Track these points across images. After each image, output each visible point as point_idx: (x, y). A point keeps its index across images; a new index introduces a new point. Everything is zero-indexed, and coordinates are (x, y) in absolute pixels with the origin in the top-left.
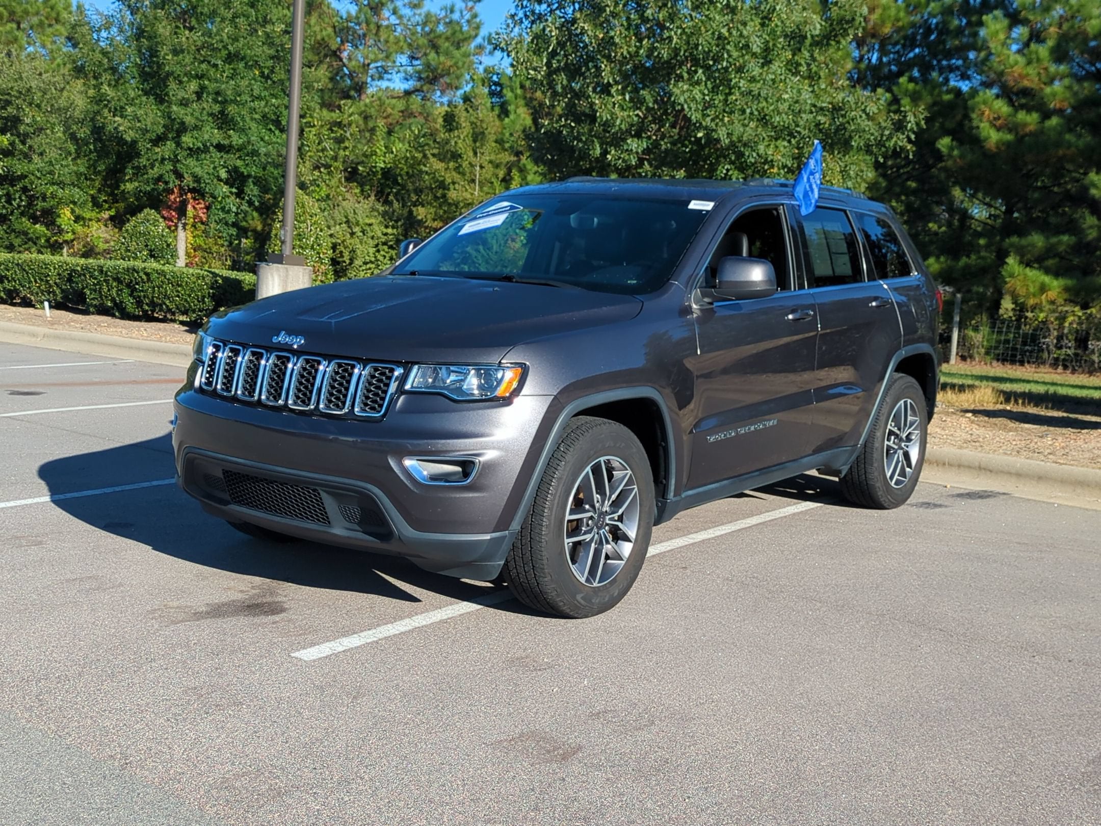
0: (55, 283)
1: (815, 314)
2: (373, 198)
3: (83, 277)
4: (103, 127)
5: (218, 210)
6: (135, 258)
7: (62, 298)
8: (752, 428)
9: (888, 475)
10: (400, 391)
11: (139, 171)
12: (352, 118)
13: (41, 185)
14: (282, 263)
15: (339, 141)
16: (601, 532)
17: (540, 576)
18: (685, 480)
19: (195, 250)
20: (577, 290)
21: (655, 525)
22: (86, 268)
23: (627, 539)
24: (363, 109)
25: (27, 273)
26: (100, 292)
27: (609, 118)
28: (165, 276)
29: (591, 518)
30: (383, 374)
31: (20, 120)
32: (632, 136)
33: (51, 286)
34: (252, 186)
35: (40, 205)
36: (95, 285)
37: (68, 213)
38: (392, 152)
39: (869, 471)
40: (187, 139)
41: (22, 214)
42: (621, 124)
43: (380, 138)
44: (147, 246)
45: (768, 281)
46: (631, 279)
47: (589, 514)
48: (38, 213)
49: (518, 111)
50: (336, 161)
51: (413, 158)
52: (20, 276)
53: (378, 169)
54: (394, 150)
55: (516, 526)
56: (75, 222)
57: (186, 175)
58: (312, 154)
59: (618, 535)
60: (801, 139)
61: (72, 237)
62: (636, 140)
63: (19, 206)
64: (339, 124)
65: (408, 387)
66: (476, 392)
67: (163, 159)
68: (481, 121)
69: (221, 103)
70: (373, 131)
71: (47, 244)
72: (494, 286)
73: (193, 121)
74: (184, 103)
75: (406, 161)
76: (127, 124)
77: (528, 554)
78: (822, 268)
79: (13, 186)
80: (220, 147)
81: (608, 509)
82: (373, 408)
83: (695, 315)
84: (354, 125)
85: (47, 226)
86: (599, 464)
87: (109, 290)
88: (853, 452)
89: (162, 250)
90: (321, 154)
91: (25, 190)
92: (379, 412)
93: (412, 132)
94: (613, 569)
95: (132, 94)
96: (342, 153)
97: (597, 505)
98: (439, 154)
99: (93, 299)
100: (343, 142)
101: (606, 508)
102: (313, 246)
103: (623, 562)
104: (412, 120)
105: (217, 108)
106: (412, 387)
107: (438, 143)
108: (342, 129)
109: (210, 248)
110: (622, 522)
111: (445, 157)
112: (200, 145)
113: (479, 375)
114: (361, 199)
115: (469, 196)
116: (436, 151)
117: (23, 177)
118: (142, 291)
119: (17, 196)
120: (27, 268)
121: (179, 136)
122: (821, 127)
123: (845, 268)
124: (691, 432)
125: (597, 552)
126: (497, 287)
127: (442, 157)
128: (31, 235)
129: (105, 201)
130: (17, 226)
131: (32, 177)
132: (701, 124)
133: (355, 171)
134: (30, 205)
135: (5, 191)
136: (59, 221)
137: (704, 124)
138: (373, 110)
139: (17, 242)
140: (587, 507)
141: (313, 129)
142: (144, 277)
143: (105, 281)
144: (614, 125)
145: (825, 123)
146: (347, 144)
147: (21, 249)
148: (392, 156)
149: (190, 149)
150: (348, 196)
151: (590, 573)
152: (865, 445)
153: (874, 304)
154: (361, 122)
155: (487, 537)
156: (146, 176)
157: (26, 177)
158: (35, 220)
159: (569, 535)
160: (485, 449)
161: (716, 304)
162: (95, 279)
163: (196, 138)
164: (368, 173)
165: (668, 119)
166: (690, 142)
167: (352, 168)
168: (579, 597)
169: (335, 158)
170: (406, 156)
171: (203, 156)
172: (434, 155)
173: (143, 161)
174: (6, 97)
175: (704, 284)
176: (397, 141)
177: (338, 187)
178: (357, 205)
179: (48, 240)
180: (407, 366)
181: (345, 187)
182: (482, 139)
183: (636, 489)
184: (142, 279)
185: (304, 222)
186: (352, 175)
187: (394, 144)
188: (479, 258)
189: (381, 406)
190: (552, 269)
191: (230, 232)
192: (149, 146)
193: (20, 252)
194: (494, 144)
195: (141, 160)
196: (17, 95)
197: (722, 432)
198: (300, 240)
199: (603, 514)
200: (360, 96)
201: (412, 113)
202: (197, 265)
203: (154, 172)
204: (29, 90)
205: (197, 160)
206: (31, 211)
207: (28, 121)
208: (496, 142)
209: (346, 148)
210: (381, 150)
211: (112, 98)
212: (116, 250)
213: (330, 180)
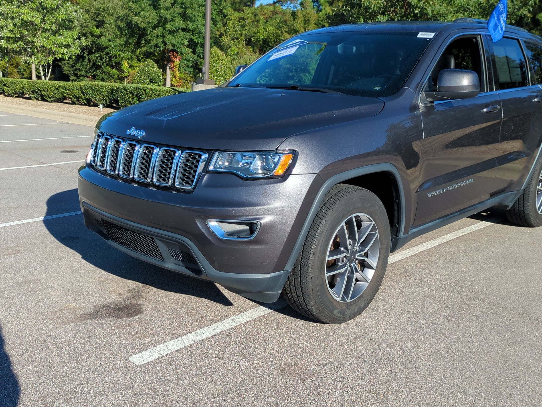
0: (106, 95)
1: (501, 107)
2: (258, 53)
3: (117, 92)
4: (131, 22)
5: (184, 60)
6: (144, 83)
7: (109, 102)
8: (457, 186)
9: (538, 207)
10: (206, 170)
11: (147, 42)
12: (249, 15)
13: (114, 51)
14: (203, 84)
15: (243, 26)
16: (352, 265)
17: (307, 300)
18: (411, 223)
19: (180, 80)
20: (338, 95)
21: (390, 253)
22: (118, 88)
23: (371, 267)
24: (254, 11)
25: (94, 91)
26: (125, 100)
27: (368, 4)
28: (152, 91)
29: (345, 257)
30: (194, 158)
31: (105, 22)
32: (380, 14)
33: (104, 97)
34: (199, 48)
35: (114, 60)
36: (122, 96)
37: (126, 64)
38: (267, 31)
39: (526, 205)
40: (168, 26)
41: (107, 65)
42: (374, 7)
43: (261, 25)
44: (149, 77)
45: (474, 86)
46: (377, 86)
47: (344, 255)
48: (114, 64)
49: (326, 9)
50: (241, 36)
51: (277, 33)
52: (91, 92)
53: (261, 39)
54: (268, 30)
55: (289, 267)
56: (130, 67)
57: (168, 44)
58: (231, 33)
59: (364, 265)
60: (470, 12)
61: (128, 75)
62: (382, 16)
63: (106, 61)
64: (243, 19)
65: (211, 168)
66: (260, 171)
67: (158, 36)
68: (308, 14)
69: (184, 8)
70: (258, 21)
71: (118, 78)
72: (282, 93)
73: (171, 17)
74: (167, 9)
75: (273, 35)
76: (141, 20)
77: (299, 285)
78: (504, 78)
79: (102, 52)
80: (184, 30)
81: (357, 249)
82: (187, 183)
83: (421, 111)
84: (249, 19)
85: (118, 70)
86: (351, 220)
87: (128, 99)
88: (517, 194)
89: (155, 79)
90: (235, 33)
91: (107, 53)
92: (192, 185)
93: (276, 21)
94: (360, 288)
95: (143, 5)
96: (244, 32)
97: (349, 247)
98: (288, 31)
99: (122, 103)
100: (245, 27)
101: (357, 248)
102: (223, 75)
103: (368, 283)
104: (277, 15)
105: (181, 10)
106: (214, 168)
107: (288, 26)
108: (244, 21)
109: (187, 78)
110: (367, 257)
111: (291, 32)
112: (174, 28)
113: (262, 159)
114: (253, 54)
115: (302, 52)
116: (286, 30)
117: (107, 48)
118: (143, 99)
119: (105, 56)
120: (94, 89)
121: (164, 25)
122: (481, 5)
123: (518, 78)
124: (417, 191)
125: (349, 280)
126: (283, 93)
127: (289, 32)
128: (111, 74)
129: (142, 58)
130: (105, 70)
131: (111, 48)
132: (417, 5)
133: (250, 40)
134: (110, 60)
135: (99, 55)
136: (122, 67)
137: (419, 5)
138: (258, 11)
139: (105, 77)
140: (342, 249)
141: (230, 21)
142: (144, 92)
143: (127, 94)
144: (370, 8)
145: (484, 3)
146: (246, 28)
147: (107, 80)
148: (266, 33)
149: (170, 31)
150: (247, 52)
151: (344, 293)
152: (524, 190)
153: (536, 100)
154: (253, 17)
155: (268, 276)
156: (150, 44)
157: (108, 48)
158: (113, 67)
159: (328, 271)
160: (265, 214)
161: (436, 103)
162: (122, 93)
163: (172, 25)
164: (256, 41)
165: (399, 4)
166: (411, 16)
167: (248, 39)
168: (335, 312)
169: (241, 35)
170: (273, 32)
171: (176, 34)
172: (286, 32)
173: (149, 37)
174: (98, 11)
175: (428, 89)
176: (269, 26)
177: (242, 48)
178: (251, 56)
179: (118, 76)
180: (211, 152)
181: (246, 48)
182: (308, 23)
183: (378, 234)
184: (143, 93)
185: (218, 64)
186: (249, 42)
187: (268, 27)
188: (307, 80)
189: (192, 181)
190: (329, 82)
191: (190, 70)
192: (151, 30)
193: (107, 82)
194: (314, 25)
195: (148, 37)
196: (103, 10)
197: (437, 190)
198: (216, 72)
199: (354, 253)
200: (253, 4)
201: (276, 12)
202: (181, 86)
203: (153, 43)
204: (108, 8)
205: (173, 36)
206: (111, 63)
207: (107, 22)
208: (315, 24)
209: (246, 29)
210: (262, 30)
211: (134, 8)
212: (135, 80)
213: (239, 45)
